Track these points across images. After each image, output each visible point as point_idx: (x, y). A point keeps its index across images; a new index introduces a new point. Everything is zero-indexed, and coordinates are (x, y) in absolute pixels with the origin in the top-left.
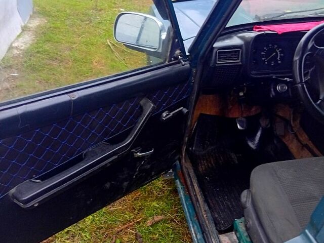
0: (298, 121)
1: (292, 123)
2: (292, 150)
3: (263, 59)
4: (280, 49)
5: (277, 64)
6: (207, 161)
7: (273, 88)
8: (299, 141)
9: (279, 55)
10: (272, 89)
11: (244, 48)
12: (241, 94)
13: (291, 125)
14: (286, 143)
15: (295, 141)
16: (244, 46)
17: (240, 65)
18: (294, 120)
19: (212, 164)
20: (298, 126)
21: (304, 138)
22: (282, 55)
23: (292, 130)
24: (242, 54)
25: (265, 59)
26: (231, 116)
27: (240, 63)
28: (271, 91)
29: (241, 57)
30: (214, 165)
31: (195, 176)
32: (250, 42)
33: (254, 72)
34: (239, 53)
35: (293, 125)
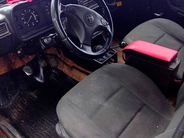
0: (62, 53)
1: (58, 56)
2: (65, 72)
3: (25, 23)
4: (34, 12)
5: (36, 24)
6: (16, 108)
7: (42, 42)
8: (68, 65)
9: (35, 16)
10: (42, 44)
11: (7, 20)
12: (19, 52)
13: (58, 57)
14: (60, 69)
15: (65, 66)
16: (6, 19)
17: (10, 35)
18: (59, 53)
19: (20, 109)
20: (63, 56)
21: (70, 62)
22: (37, 15)
23: (61, 60)
24: (8, 25)
25: (26, 23)
26: (17, 67)
27: (10, 34)
28: (41, 45)
29: (9, 28)
30: (22, 108)
31: (14, 128)
32: (10, 14)
33: (23, 37)
34: (5, 26)
35: (60, 57)
